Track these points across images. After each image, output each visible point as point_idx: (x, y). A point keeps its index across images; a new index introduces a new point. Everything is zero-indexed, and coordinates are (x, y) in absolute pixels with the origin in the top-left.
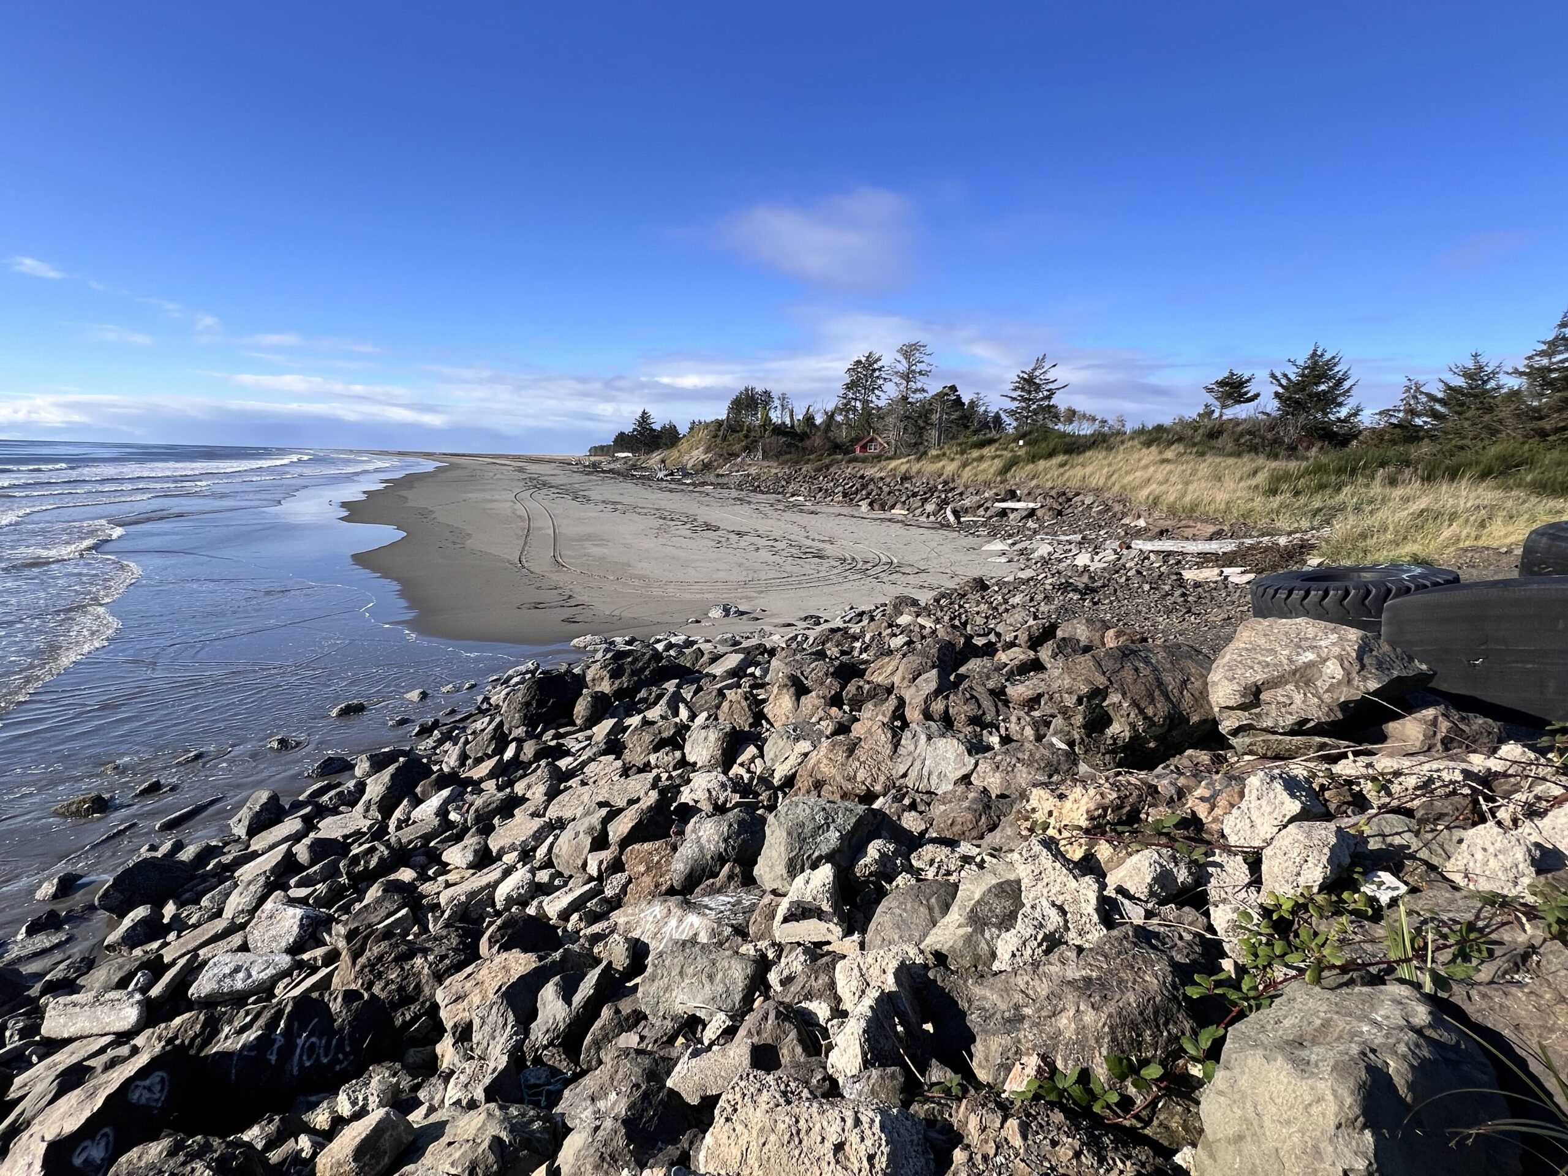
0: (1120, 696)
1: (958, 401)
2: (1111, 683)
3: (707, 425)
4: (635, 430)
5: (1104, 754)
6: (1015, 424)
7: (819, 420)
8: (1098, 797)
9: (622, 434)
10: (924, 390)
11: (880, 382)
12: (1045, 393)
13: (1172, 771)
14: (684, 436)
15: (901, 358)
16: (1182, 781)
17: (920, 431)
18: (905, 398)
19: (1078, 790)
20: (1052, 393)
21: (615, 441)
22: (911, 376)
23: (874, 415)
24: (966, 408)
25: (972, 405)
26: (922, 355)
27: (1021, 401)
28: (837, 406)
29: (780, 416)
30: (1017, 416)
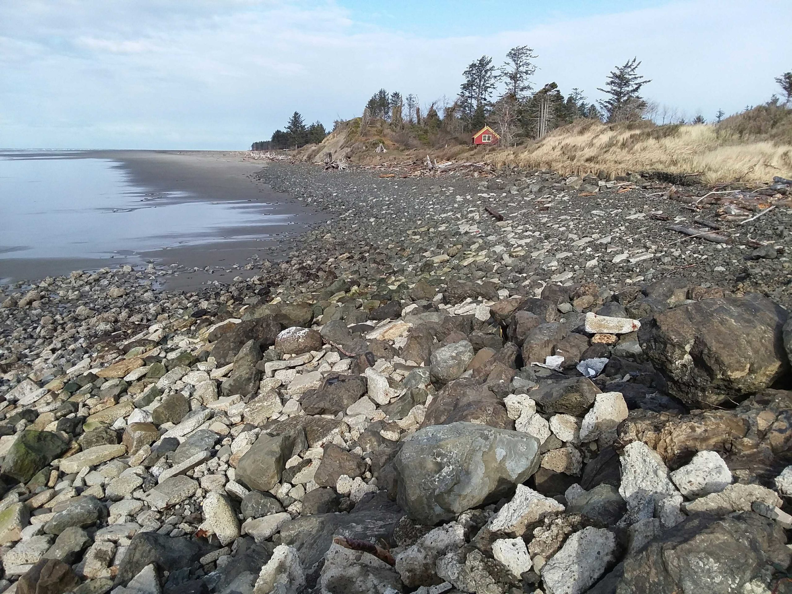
1: (559, 97)
3: (347, 123)
4: (289, 128)
6: (609, 114)
7: (441, 115)
9: (278, 132)
10: (529, 88)
11: (492, 81)
12: (635, 86)
14: (329, 133)
15: (509, 60)
17: (527, 123)
18: (512, 97)
20: (639, 85)
21: (274, 139)
22: (518, 76)
23: (487, 110)
24: (565, 102)
25: (570, 99)
26: (528, 58)
27: (613, 94)
28: (456, 103)
29: (408, 114)
30: (610, 106)
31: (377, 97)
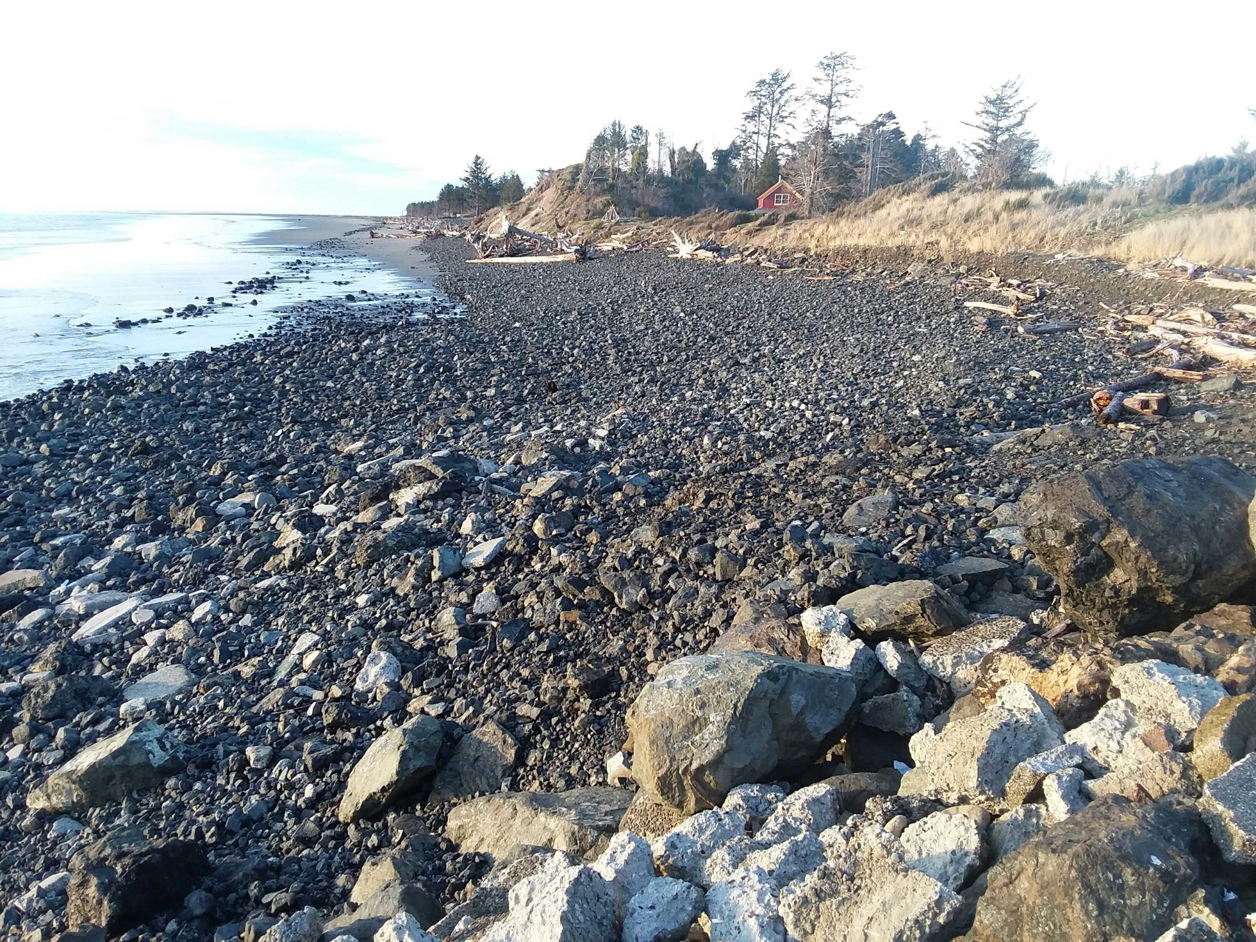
0: (1125, 532)
1: (898, 133)
2: (1115, 516)
3: (560, 172)
4: (466, 180)
5: (1100, 611)
6: (978, 162)
7: (709, 162)
8: (1094, 667)
9: (449, 187)
10: (851, 120)
12: (1019, 117)
13: (1198, 633)
14: (531, 189)
15: (820, 74)
16: (1211, 648)
17: (847, 176)
18: (824, 131)
19: (1066, 658)
21: (442, 194)
22: (834, 99)
23: (783, 154)
24: (908, 143)
25: (918, 138)
26: (850, 69)
27: (985, 130)
28: (733, 143)
29: (657, 160)
30: (979, 150)
31: (608, 132)
